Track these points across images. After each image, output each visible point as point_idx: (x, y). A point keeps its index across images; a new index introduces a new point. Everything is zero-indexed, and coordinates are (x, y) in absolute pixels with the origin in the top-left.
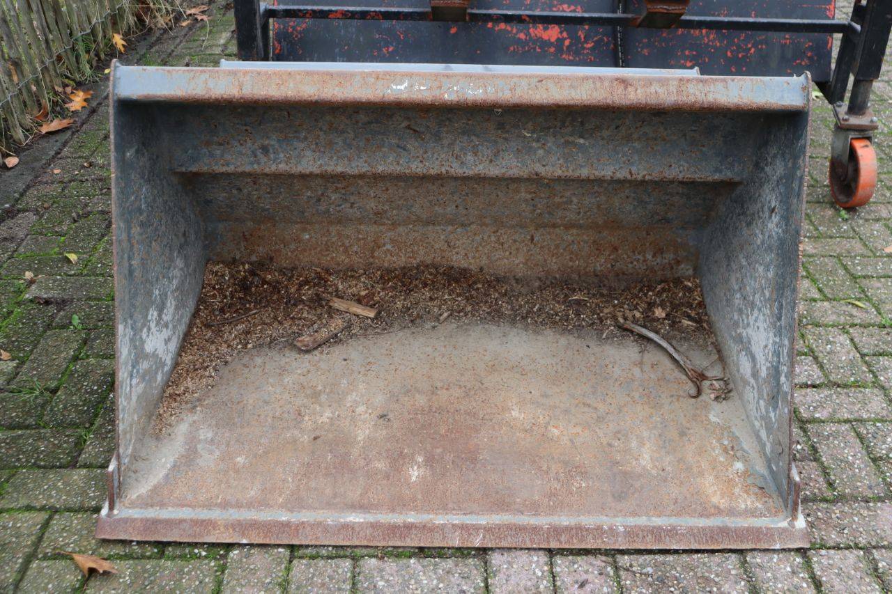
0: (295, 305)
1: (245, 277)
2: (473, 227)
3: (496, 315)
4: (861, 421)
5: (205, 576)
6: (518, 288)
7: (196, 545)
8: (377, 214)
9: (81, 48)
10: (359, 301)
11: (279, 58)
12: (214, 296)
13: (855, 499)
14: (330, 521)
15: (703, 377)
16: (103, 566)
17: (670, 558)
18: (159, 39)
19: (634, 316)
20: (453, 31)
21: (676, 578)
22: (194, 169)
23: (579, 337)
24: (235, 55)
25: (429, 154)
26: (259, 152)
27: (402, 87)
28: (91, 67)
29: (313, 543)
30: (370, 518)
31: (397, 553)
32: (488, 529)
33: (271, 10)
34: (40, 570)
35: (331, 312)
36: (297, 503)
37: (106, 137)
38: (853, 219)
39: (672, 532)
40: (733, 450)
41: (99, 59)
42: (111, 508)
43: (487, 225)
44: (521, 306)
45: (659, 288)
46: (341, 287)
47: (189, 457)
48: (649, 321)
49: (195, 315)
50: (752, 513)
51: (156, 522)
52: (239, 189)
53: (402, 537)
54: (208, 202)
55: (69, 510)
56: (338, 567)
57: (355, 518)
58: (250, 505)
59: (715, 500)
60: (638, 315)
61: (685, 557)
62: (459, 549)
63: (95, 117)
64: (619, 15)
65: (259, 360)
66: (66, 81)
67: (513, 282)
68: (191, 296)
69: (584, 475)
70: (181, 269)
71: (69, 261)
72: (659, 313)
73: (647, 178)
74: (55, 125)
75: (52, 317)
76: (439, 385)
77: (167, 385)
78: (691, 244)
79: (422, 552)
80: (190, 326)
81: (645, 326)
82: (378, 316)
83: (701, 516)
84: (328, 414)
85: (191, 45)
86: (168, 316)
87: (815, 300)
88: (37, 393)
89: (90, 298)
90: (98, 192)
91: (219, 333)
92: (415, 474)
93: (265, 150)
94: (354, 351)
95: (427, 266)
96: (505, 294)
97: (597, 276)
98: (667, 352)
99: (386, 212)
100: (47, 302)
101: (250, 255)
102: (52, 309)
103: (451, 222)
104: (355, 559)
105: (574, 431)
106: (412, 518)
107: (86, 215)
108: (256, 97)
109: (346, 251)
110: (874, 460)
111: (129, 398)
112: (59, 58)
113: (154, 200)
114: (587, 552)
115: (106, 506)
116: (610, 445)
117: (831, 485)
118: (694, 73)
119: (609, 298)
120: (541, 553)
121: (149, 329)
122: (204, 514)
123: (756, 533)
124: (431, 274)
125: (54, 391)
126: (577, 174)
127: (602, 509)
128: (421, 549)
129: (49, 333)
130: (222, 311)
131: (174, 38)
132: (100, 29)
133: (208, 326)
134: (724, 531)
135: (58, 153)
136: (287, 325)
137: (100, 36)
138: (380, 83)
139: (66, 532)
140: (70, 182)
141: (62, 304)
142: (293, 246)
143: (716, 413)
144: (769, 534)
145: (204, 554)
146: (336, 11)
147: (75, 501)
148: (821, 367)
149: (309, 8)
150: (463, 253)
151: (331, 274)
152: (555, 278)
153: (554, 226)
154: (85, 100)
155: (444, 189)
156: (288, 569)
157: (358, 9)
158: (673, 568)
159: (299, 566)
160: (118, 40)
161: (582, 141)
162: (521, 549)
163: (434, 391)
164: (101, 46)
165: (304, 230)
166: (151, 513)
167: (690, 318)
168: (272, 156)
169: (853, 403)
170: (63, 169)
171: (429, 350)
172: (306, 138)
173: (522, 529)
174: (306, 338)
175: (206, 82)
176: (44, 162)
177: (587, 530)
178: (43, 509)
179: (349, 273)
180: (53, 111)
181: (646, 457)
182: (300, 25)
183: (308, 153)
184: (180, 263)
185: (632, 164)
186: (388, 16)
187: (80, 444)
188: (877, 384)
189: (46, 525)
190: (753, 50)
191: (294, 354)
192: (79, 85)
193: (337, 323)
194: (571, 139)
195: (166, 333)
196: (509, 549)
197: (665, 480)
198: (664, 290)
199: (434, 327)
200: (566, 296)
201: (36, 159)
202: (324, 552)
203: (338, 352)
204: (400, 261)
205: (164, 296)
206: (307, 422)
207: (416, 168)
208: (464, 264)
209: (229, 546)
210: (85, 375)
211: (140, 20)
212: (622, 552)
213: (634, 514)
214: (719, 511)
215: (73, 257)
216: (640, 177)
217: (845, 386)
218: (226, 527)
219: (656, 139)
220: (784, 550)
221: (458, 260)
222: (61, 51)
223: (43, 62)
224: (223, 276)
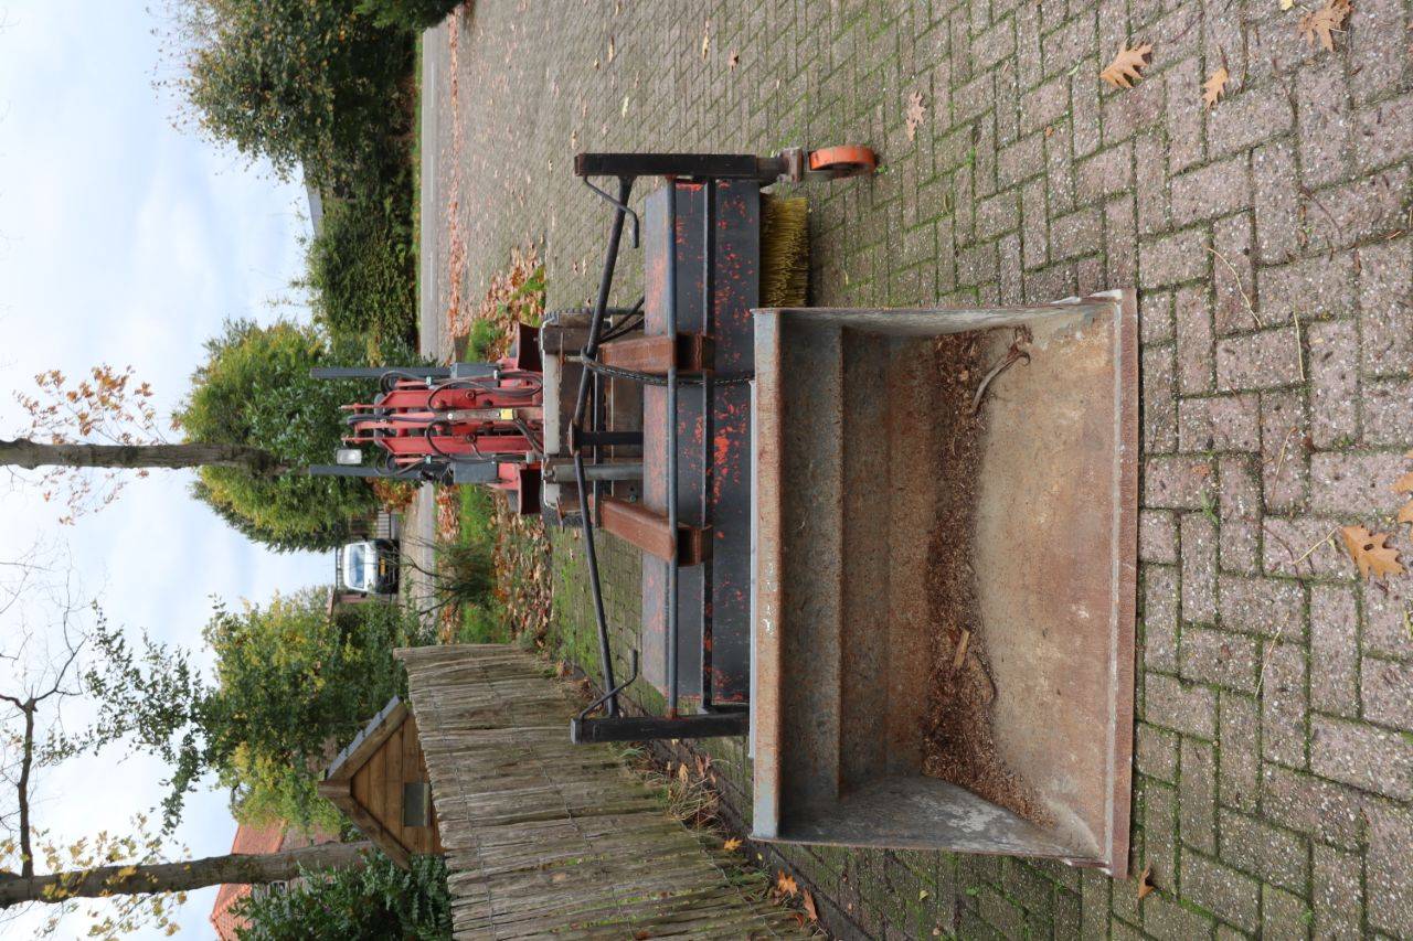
0: (960, 700)
1: (936, 742)
2: (890, 542)
3: (968, 522)
4: (1048, 210)
5: (1155, 793)
6: (946, 500)
7: (1133, 799)
8: (879, 627)
9: (737, 879)
10: (957, 643)
11: (747, 697)
12: (952, 770)
13: (1103, 236)
14: (1117, 689)
15: (1014, 349)
16: (1146, 874)
17: (1146, 408)
18: (729, 806)
19: (968, 399)
20: (720, 535)
21: (1160, 406)
22: (836, 782)
23: (985, 451)
24: (745, 738)
25: (824, 591)
26: (823, 729)
27: (768, 624)
28: (756, 871)
29: (1132, 704)
30: (1114, 655)
31: (1140, 636)
32: (1123, 559)
33: (705, 704)
34: (1150, 925)
35: (965, 668)
36: (1102, 714)
37: (808, 848)
38: (885, 160)
39: (1125, 404)
40: (1067, 336)
41: (748, 863)
42: (1104, 866)
43: (889, 531)
44: (961, 499)
45: (943, 373)
46: (946, 658)
47: (1070, 799)
48: (971, 386)
49: (966, 787)
50: (1111, 333)
51: (1115, 831)
52: (856, 745)
53: (1129, 631)
54: (868, 772)
55: (1110, 901)
56: (1150, 685)
57: (1114, 667)
58: (1104, 753)
59: (1103, 363)
60: (966, 395)
61: (1146, 395)
62: (1138, 583)
63: (803, 870)
64: (704, 384)
65: (1003, 735)
66: (769, 895)
67: (941, 504)
68: (948, 790)
69: (1085, 472)
70: (923, 797)
71: (925, 899)
72: (964, 376)
73: (840, 409)
74: (810, 907)
75: (970, 913)
76: (1021, 582)
77: (1018, 816)
78: (903, 346)
79: (1140, 615)
80: (974, 792)
81: (976, 390)
82: (968, 628)
83: (1113, 377)
84: (1042, 680)
85: (734, 775)
86: (959, 811)
87: (954, 222)
88: (1026, 926)
89: (956, 879)
90: (868, 870)
91: (981, 768)
92: (1084, 614)
93: (820, 724)
94: (997, 652)
95: (927, 582)
96: (951, 512)
97: (935, 428)
98: (993, 378)
99: (877, 620)
100: (958, 915)
101: (916, 737)
102: (964, 913)
103: (886, 562)
104: (1145, 671)
105: (1054, 471)
106: (1114, 621)
107: (888, 881)
108: (776, 733)
109: (913, 653)
110: (1077, 209)
111: (1015, 846)
112: (748, 899)
113: (861, 816)
114: (1141, 478)
115: (1103, 869)
116: (1065, 443)
117: (1094, 253)
118: (753, 385)
119: (954, 419)
120: (1142, 516)
121: (965, 826)
122: (1110, 790)
123: (1126, 332)
124: (934, 578)
125: (1026, 912)
126: (838, 468)
127: (1109, 461)
128: (1138, 615)
129: (982, 915)
130: (964, 764)
131: (728, 791)
132: (720, 861)
133: (975, 777)
134: (1125, 360)
135: (835, 905)
136: (975, 708)
137: (726, 861)
138: (765, 640)
139: (1125, 905)
140: (860, 895)
141: (960, 904)
142: (909, 699)
143: (1041, 344)
144: (1126, 322)
145: (1140, 793)
146: (705, 645)
147: (1104, 896)
148: (1008, 233)
149: (702, 668)
150: (914, 550)
151: (934, 667)
152: (937, 466)
153: (888, 471)
154: (787, 878)
155: (855, 572)
156: (1152, 726)
157: (703, 625)
158: (1153, 406)
159: (1151, 717)
160: (731, 845)
161: (811, 466)
162: (1138, 532)
163: (1025, 587)
164: (735, 860)
165: (894, 689)
166: (1109, 834)
167: (968, 347)
168: (826, 718)
169: (1034, 213)
170: (848, 901)
171: (996, 586)
172: (810, 691)
173: (1122, 529)
174: (984, 693)
175: (765, 771)
176: (842, 918)
177: (1124, 476)
178: (1109, 922)
179: (933, 649)
180: (796, 908)
181: (1073, 414)
182: (717, 675)
183: (823, 690)
184: (916, 799)
185: (829, 422)
186: (708, 598)
187: (1065, 891)
188: (1019, 187)
189: (1121, 920)
190: (733, 255)
191: (998, 704)
192: (773, 883)
193: (974, 665)
194: (809, 474)
195: (974, 814)
196: (1138, 542)
197: (1088, 401)
198: (945, 369)
199: (978, 579)
200: (952, 458)
201: (840, 924)
202: (1140, 695)
203: (998, 666)
204: (922, 604)
205: (940, 813)
206: (1048, 699)
207: (835, 601)
208: (925, 548)
209: (1135, 772)
210: (1014, 885)
211: (711, 822)
212: (1141, 448)
213: (1112, 434)
214: (1110, 362)
215: (923, 894)
216: (840, 415)
217: (1021, 215)
218: (1120, 773)
219: (808, 405)
220: (1139, 311)
221: (921, 553)
222: (741, 897)
223: (752, 913)
224: (935, 761)
